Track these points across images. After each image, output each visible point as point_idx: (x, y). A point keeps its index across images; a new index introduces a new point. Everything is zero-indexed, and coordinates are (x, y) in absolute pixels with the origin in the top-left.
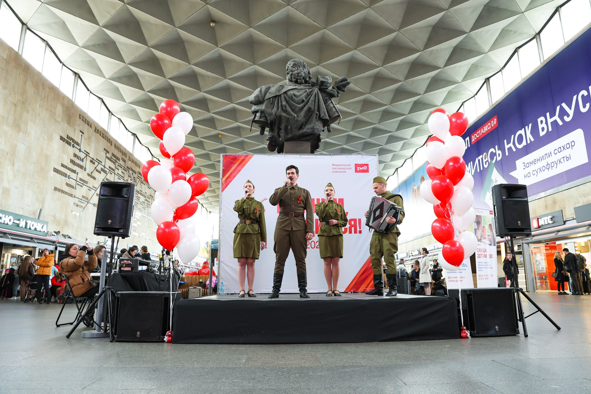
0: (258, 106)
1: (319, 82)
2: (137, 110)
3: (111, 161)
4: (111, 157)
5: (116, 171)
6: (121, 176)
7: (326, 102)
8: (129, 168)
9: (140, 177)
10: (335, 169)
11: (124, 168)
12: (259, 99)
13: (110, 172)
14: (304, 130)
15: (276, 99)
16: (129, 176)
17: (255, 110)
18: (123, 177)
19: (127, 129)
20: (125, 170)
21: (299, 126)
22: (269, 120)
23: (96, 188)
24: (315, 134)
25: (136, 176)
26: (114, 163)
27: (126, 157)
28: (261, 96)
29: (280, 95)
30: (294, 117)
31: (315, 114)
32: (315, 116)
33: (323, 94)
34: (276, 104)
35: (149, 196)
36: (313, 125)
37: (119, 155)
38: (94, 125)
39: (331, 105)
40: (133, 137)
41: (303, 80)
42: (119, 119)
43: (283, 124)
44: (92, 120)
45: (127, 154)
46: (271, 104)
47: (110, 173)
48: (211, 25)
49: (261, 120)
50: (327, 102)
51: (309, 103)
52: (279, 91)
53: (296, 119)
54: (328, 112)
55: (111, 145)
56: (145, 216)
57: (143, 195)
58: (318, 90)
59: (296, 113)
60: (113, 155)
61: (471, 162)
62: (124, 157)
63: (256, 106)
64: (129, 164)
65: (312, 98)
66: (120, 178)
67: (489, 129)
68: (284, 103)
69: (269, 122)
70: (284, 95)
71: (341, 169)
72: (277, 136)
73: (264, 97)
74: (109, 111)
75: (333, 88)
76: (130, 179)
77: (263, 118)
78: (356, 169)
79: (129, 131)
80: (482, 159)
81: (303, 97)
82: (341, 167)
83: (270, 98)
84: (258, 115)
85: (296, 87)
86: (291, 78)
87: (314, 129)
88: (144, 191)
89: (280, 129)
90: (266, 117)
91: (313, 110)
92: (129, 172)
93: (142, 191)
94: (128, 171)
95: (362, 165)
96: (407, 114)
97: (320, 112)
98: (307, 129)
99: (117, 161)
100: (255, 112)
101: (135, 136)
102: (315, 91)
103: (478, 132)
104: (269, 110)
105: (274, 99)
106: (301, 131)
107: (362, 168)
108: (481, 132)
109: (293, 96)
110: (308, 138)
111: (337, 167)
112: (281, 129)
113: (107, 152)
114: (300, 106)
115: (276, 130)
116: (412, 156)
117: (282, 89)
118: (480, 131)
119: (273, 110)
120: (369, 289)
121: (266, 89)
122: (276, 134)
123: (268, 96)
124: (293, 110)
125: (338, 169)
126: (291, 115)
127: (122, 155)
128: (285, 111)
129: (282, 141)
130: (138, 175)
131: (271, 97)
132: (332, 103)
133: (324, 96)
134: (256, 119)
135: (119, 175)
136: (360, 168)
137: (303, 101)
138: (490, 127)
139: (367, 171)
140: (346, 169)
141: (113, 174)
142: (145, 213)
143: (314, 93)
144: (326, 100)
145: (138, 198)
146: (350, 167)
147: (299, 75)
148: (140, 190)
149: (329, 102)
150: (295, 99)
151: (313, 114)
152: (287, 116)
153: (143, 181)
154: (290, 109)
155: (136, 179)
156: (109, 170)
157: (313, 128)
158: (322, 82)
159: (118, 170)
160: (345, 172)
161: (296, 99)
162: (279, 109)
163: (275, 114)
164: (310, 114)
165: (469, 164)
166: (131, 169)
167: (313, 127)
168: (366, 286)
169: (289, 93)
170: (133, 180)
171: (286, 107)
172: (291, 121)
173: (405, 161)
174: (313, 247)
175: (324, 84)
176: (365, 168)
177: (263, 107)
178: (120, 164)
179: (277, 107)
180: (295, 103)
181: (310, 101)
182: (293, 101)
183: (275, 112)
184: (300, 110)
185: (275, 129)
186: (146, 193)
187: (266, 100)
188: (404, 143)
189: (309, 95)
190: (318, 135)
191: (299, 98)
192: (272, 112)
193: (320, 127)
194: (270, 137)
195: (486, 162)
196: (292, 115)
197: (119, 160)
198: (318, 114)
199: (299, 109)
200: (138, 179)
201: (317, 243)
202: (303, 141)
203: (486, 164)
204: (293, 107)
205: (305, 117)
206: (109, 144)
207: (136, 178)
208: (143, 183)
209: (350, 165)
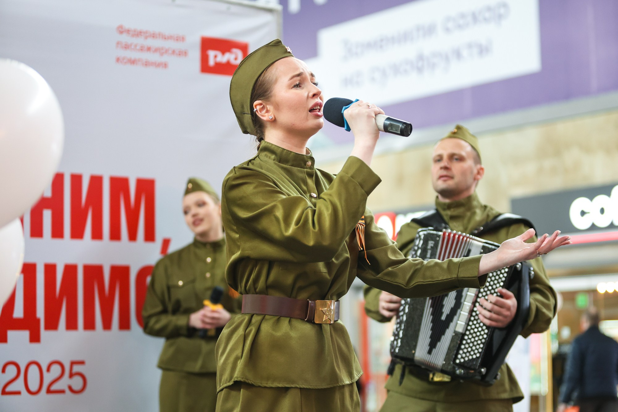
10: (127, 47)
71: (149, 49)
78: (204, 59)
82: (150, 42)
95: (224, 45)
107: (227, 56)
111: (135, 41)
125: (138, 47)
136: (219, 55)
140: (169, 52)
146: (181, 47)
160: (165, 65)
174: (34, 386)
176: (236, 59)
201: (48, 370)
209: (183, 39)
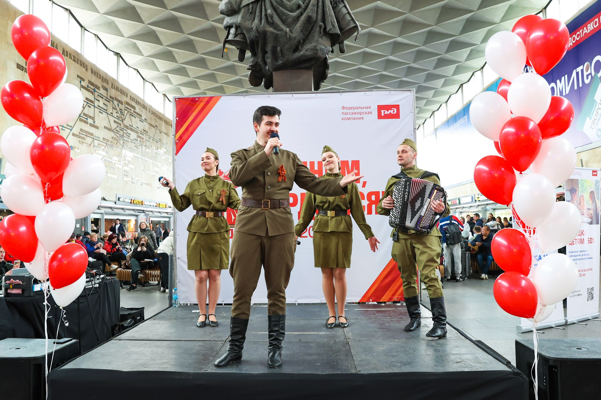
0: (232, 17)
2: (115, 22)
3: (88, 91)
4: (88, 86)
5: (96, 103)
6: (103, 109)
7: (335, 5)
8: (113, 98)
9: (128, 109)
10: (346, 114)
11: (106, 99)
12: (232, 6)
13: (88, 104)
14: (301, 53)
15: (258, 6)
16: (113, 108)
17: (228, 24)
18: (106, 110)
19: (107, 48)
20: (108, 101)
21: (294, 47)
22: (248, 39)
23: (71, 127)
24: (319, 58)
25: (122, 107)
26: (92, 93)
27: (108, 83)
30: (286, 32)
31: (318, 26)
32: (318, 29)
34: (258, 13)
35: (143, 131)
36: (315, 44)
37: (98, 82)
38: (61, 45)
39: (344, 10)
40: (116, 57)
42: (95, 35)
43: (269, 45)
44: (58, 39)
45: (109, 80)
46: (251, 13)
47: (88, 106)
49: (237, 39)
50: (336, 5)
51: (308, 10)
53: (288, 36)
54: (338, 22)
55: (87, 69)
56: (138, 156)
57: (134, 131)
59: (288, 26)
60: (90, 82)
61: (566, 76)
62: (105, 85)
63: (230, 18)
64: (113, 92)
65: (313, 1)
66: (102, 111)
67: (595, 27)
68: (270, 11)
69: (248, 42)
71: (355, 113)
72: (261, 63)
73: (240, 3)
74: (81, 26)
76: (115, 111)
77: (239, 36)
78: (379, 113)
79: (109, 50)
80: (582, 70)
82: (356, 111)
83: (248, 5)
84: (233, 31)
87: (317, 50)
88: (135, 126)
89: (265, 52)
90: (244, 34)
91: (314, 19)
92: (113, 103)
93: (132, 126)
94: (112, 101)
95: (388, 107)
96: (476, 10)
97: (326, 23)
98: (305, 51)
99: (96, 90)
100: (228, 28)
101: (119, 55)
103: (578, 33)
104: (248, 24)
105: (254, 6)
106: (298, 55)
107: (390, 111)
108: (583, 32)
110: (307, 65)
111: (349, 111)
112: (266, 52)
113: (82, 79)
114: (295, 14)
115: (260, 55)
116: (482, 68)
118: (581, 31)
119: (254, 22)
120: (397, 298)
122: (260, 60)
123: (246, 1)
124: (284, 22)
125: (350, 113)
126: (281, 30)
127: (102, 82)
128: (272, 24)
129: (269, 70)
130: (126, 106)
131: (250, 2)
132: (345, 6)
134: (231, 37)
135: (100, 108)
136: (386, 111)
137: (299, 7)
138: (597, 25)
139: (397, 116)
140: (364, 113)
141: (92, 107)
142: (138, 153)
144: (336, 3)
145: (127, 134)
146: (369, 110)
148: (130, 125)
149: (341, 5)
150: (286, 4)
151: (315, 26)
152: (275, 31)
153: (133, 112)
154: (280, 20)
155: (123, 111)
156: (87, 102)
157: (315, 49)
159: (99, 101)
160: (363, 118)
161: (288, 3)
162: (263, 21)
163: (257, 30)
164: (311, 26)
165: (563, 78)
166: (116, 98)
167: (315, 46)
168: (392, 293)
170: (119, 112)
171: (272, 17)
172: (280, 39)
173: (473, 74)
176: (394, 112)
177: (237, 19)
178: (101, 94)
179: (259, 18)
180: (287, 10)
181: (310, 7)
182: (283, 8)
183: (256, 27)
184: (295, 21)
185: (258, 53)
186: (137, 127)
187: (243, 7)
188: (471, 51)
190: (322, 60)
191: (293, 2)
192: (253, 26)
193: (326, 47)
194: (251, 64)
195: (587, 76)
196: (283, 30)
197: (99, 88)
198: (323, 26)
199: (292, 20)
200: (125, 111)
202: (300, 69)
203: (587, 78)
204: (284, 17)
205: (302, 31)
206: (84, 70)
207: (123, 109)
208: (133, 116)
209: (370, 108)
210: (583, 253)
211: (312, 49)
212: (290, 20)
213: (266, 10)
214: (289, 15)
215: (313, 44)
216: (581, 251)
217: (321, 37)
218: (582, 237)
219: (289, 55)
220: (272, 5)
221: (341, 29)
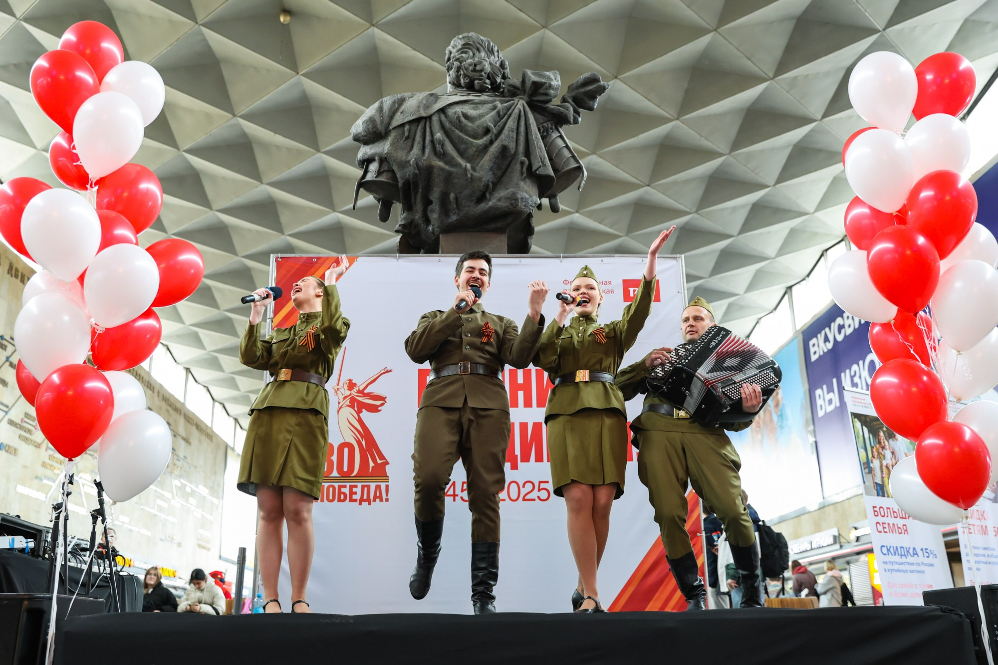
0: (374, 145)
1: (528, 84)
7: (545, 134)
12: (375, 126)
14: (490, 203)
15: (420, 127)
17: (366, 157)
21: (478, 194)
22: (399, 180)
23: (7, 407)
24: (520, 213)
28: (382, 122)
29: (429, 118)
30: (466, 169)
31: (519, 162)
32: (518, 166)
33: (538, 116)
34: (418, 138)
36: (514, 190)
39: (560, 142)
41: (488, 81)
43: (435, 189)
46: (407, 138)
48: (282, 19)
49: (382, 179)
50: (548, 133)
51: (503, 136)
52: (427, 107)
53: (469, 175)
54: (550, 159)
58: (526, 105)
59: (468, 160)
63: (369, 146)
65: (511, 123)
68: (439, 135)
69: (400, 184)
70: (440, 117)
72: (420, 222)
73: (389, 124)
75: (564, 100)
77: (385, 174)
78: (626, 292)
81: (488, 119)
83: (403, 125)
84: (374, 167)
85: (471, 98)
86: (458, 77)
87: (517, 200)
89: (428, 202)
90: (393, 171)
91: (513, 151)
96: (736, 233)
97: (532, 157)
98: (497, 200)
100: (366, 163)
102: (520, 106)
104: (401, 155)
105: (413, 128)
106: (483, 206)
109: (463, 119)
110: (499, 224)
112: (431, 202)
114: (480, 142)
115: (419, 206)
117: (436, 102)
119: (412, 152)
121: (394, 102)
122: (418, 216)
123: (398, 120)
124: (461, 154)
126: (458, 165)
128: (442, 155)
129: (433, 232)
131: (406, 120)
132: (561, 137)
133: (542, 121)
134: (370, 177)
136: (637, 289)
137: (487, 131)
143: (516, 111)
144: (547, 130)
146: (608, 287)
147: (478, 68)
149: (555, 135)
150: (466, 125)
151: (513, 162)
152: (447, 167)
154: (455, 150)
157: (513, 198)
158: (537, 86)
161: (470, 124)
162: (427, 151)
163: (417, 164)
164: (506, 163)
167: (514, 193)
169: (451, 111)
171: (443, 145)
172: (456, 181)
174: (514, 497)
175: (542, 91)
179: (420, 146)
180: (468, 135)
181: (505, 132)
182: (461, 131)
183: (416, 159)
184: (480, 152)
185: (415, 203)
187: (393, 129)
189: (502, 117)
191: (477, 123)
192: (409, 158)
193: (531, 196)
194: (403, 223)
196: (460, 165)
198: (527, 162)
199: (476, 151)
201: (524, 486)
202: (488, 231)
204: (463, 146)
205: (491, 169)
209: (610, 283)
210: (990, 552)
211: (508, 198)
212: (472, 151)
213: (432, 134)
214: (472, 143)
215: (511, 190)
216: (985, 549)
217: (524, 179)
218: (983, 523)
219: (469, 206)
220: (443, 127)
221: (555, 170)
